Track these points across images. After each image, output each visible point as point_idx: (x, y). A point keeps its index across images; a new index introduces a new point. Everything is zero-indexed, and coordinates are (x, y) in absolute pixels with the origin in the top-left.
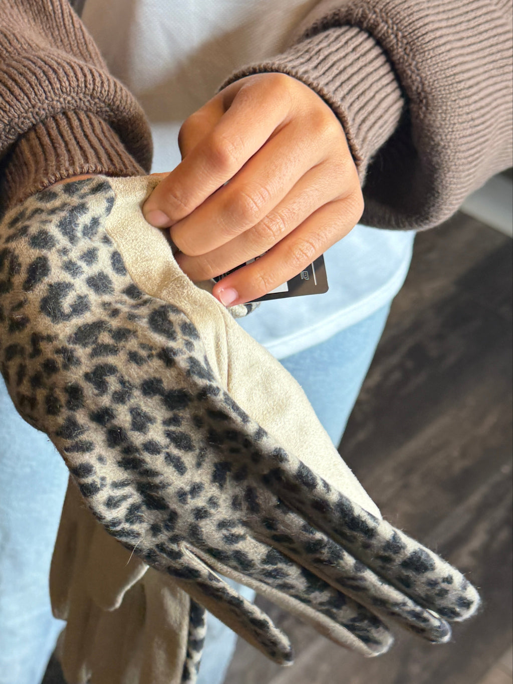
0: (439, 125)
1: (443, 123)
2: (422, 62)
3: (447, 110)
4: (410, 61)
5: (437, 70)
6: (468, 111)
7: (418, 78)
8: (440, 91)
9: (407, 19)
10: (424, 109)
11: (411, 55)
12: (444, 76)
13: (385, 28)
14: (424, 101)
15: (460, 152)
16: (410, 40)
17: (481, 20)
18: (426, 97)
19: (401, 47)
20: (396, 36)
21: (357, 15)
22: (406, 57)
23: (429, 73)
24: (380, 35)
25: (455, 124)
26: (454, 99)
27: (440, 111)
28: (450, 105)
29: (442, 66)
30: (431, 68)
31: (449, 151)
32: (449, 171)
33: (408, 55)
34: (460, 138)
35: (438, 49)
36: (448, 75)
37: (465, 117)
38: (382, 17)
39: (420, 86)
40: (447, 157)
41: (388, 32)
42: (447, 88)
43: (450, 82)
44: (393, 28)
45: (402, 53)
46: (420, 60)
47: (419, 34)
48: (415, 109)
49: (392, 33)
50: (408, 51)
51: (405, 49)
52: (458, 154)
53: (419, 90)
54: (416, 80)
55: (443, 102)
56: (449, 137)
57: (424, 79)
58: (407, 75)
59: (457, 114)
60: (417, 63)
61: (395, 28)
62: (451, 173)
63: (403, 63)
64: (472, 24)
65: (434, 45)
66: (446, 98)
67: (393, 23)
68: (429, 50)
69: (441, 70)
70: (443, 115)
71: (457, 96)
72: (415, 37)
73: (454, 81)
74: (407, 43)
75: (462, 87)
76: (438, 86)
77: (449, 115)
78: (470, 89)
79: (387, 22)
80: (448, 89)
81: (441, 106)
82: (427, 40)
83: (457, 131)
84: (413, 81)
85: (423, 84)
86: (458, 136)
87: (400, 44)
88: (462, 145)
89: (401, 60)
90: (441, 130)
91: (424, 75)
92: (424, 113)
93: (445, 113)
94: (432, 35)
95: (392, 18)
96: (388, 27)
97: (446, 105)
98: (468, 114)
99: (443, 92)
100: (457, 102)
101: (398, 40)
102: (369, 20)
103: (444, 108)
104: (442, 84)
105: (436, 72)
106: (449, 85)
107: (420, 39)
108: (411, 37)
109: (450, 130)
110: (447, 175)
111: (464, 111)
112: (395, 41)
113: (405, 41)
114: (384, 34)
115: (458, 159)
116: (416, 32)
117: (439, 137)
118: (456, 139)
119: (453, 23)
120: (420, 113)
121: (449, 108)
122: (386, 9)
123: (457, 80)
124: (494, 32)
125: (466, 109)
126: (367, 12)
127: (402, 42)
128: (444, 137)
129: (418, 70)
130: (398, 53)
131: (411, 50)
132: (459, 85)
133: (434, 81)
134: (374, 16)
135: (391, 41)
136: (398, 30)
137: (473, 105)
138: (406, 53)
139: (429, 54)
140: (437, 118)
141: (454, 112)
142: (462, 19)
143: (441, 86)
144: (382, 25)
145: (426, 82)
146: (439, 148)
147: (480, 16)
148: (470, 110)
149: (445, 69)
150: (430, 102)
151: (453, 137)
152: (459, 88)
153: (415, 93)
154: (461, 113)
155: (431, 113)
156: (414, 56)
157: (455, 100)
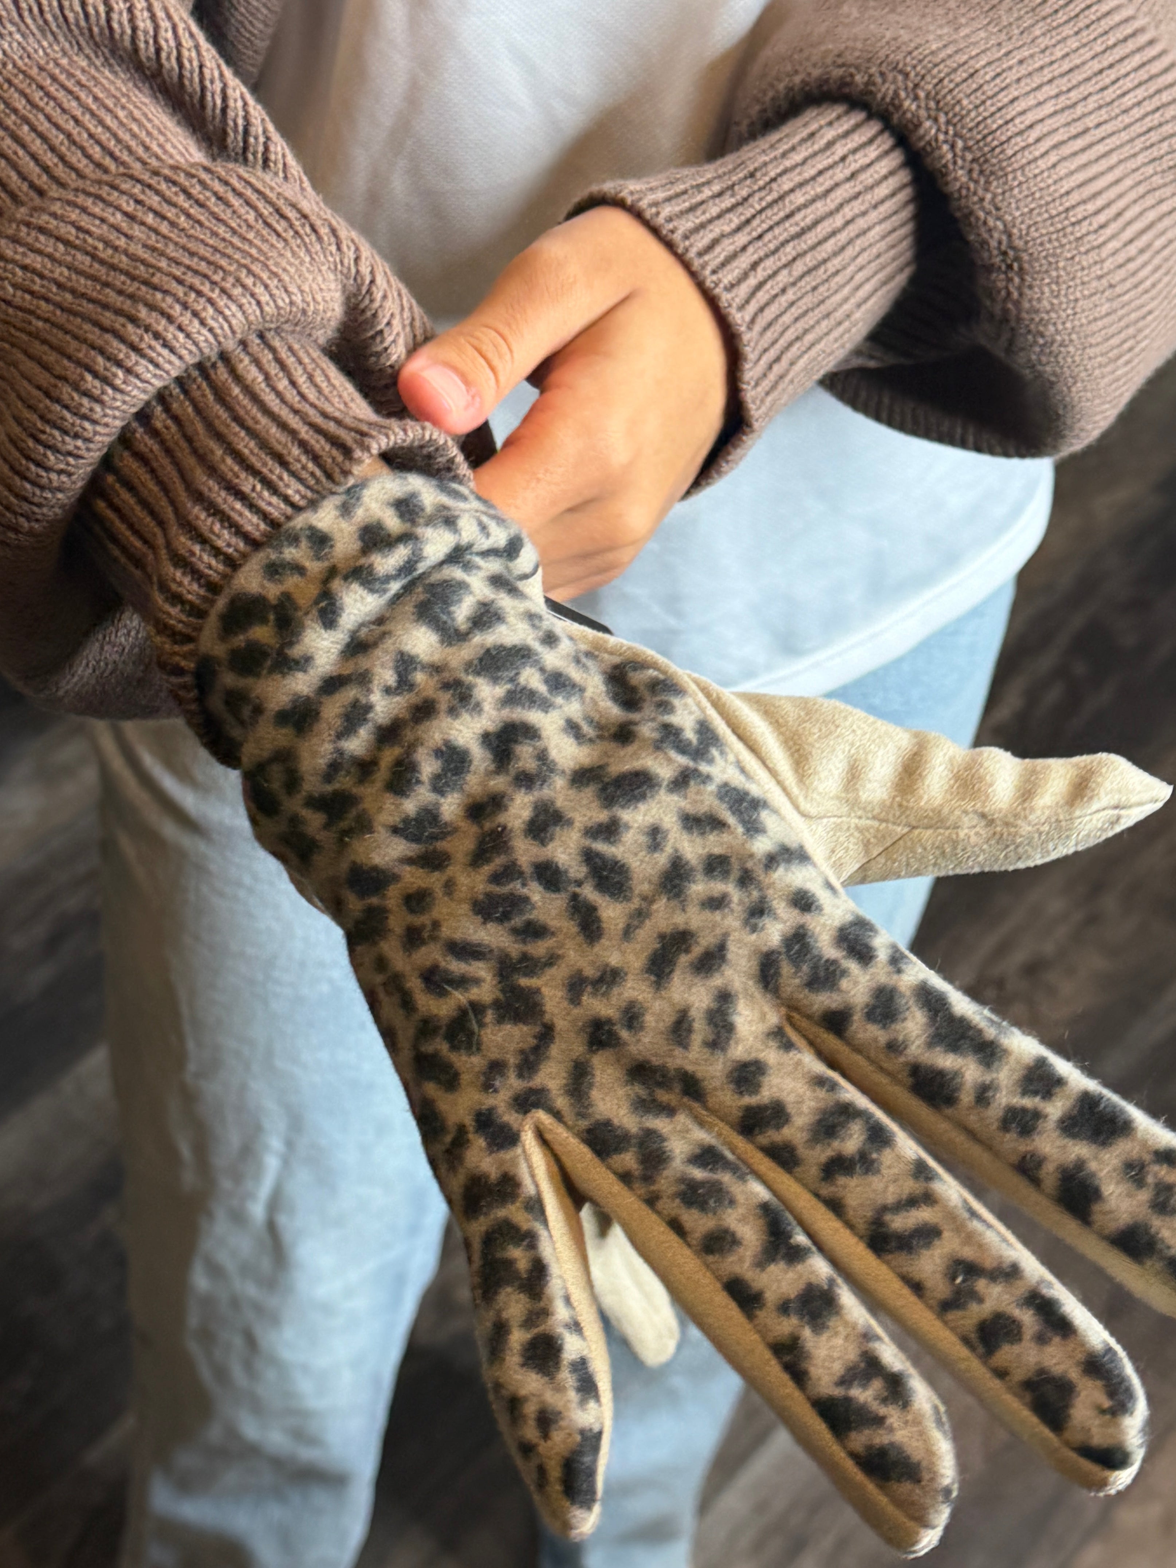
0: (1048, 307)
1: (1055, 301)
2: (1004, 193)
3: (1058, 277)
4: (980, 192)
5: (1033, 206)
6: (1099, 273)
7: (1000, 224)
8: (1042, 244)
9: (973, 114)
10: (1017, 280)
11: (982, 181)
12: (1046, 216)
13: (933, 131)
14: (1016, 266)
15: (1091, 346)
16: (979, 154)
17: (1128, 83)
18: (1017, 259)
19: (962, 168)
20: (953, 147)
21: (883, 98)
22: (972, 186)
23: (1017, 214)
24: (922, 144)
25: (1076, 300)
26: (1069, 255)
27: (1047, 281)
28: (1064, 268)
29: (1041, 198)
30: (1022, 204)
31: (1071, 349)
32: (1075, 383)
33: (976, 182)
34: (1090, 323)
35: (1033, 166)
36: (1054, 212)
37: (1095, 284)
38: (928, 109)
39: (1004, 238)
40: (1069, 360)
41: (936, 140)
42: (1054, 236)
43: (1059, 226)
44: (946, 133)
45: (964, 179)
46: (1000, 191)
47: (996, 143)
48: (1001, 284)
49: (946, 142)
50: (975, 175)
51: (970, 171)
52: (1088, 351)
53: (1003, 247)
54: (995, 227)
55: (1050, 263)
56: (1068, 325)
57: (1010, 225)
58: (978, 218)
59: (1078, 281)
60: (995, 196)
61: (951, 132)
62: (1079, 385)
63: (967, 197)
64: (1109, 95)
65: (1024, 161)
66: (1054, 255)
67: (948, 122)
68: (1014, 171)
69: (1041, 206)
70: (1054, 287)
71: (1076, 248)
72: (986, 149)
73: (1066, 222)
74: (974, 160)
75: (1084, 231)
76: (1036, 235)
77: (1064, 286)
78: (1102, 232)
79: (936, 120)
80: (1057, 240)
81: (1047, 272)
82: (1010, 152)
83: (1083, 311)
84: (990, 230)
85: (1010, 236)
86: (1084, 321)
87: (960, 162)
88: (1094, 333)
89: (964, 192)
90: (1053, 315)
91: (1008, 218)
92: (1019, 289)
93: (1057, 283)
94: (1019, 142)
95: (946, 114)
96: (939, 130)
97: (1057, 269)
98: (1100, 278)
99: (1048, 246)
100: (1077, 259)
101: (955, 155)
102: (904, 113)
103: (1054, 274)
104: (1044, 231)
105: (1032, 210)
106: (1058, 231)
107: (998, 150)
108: (980, 149)
109: (1069, 311)
110: (1074, 389)
111: (1093, 275)
112: (950, 156)
113: (969, 157)
114: (929, 143)
115: (1090, 358)
116: (989, 138)
117: (1052, 328)
118: (1082, 325)
119: (1069, 103)
120: (1012, 289)
121: (1062, 273)
122: (937, 94)
123: (1073, 220)
124: (1156, 102)
125: (1097, 271)
126: (903, 94)
127: (963, 159)
128: (1060, 327)
129: (998, 209)
130: (956, 179)
131: (981, 172)
132: (1077, 228)
133: (1029, 227)
134: (914, 107)
135: (942, 157)
136: (956, 135)
137: (1110, 260)
138: (971, 179)
139: (1015, 178)
140: (1043, 293)
141: (1073, 279)
142: (1089, 88)
143: (1042, 235)
144: (928, 124)
145: (1015, 231)
146: (1055, 348)
147: (1127, 75)
148: (1105, 270)
149: (1047, 204)
150: (1026, 266)
151: (1077, 323)
152: (1078, 235)
153: (995, 252)
154: (1086, 279)
155: (1031, 287)
156: (988, 183)
157: (1073, 258)
